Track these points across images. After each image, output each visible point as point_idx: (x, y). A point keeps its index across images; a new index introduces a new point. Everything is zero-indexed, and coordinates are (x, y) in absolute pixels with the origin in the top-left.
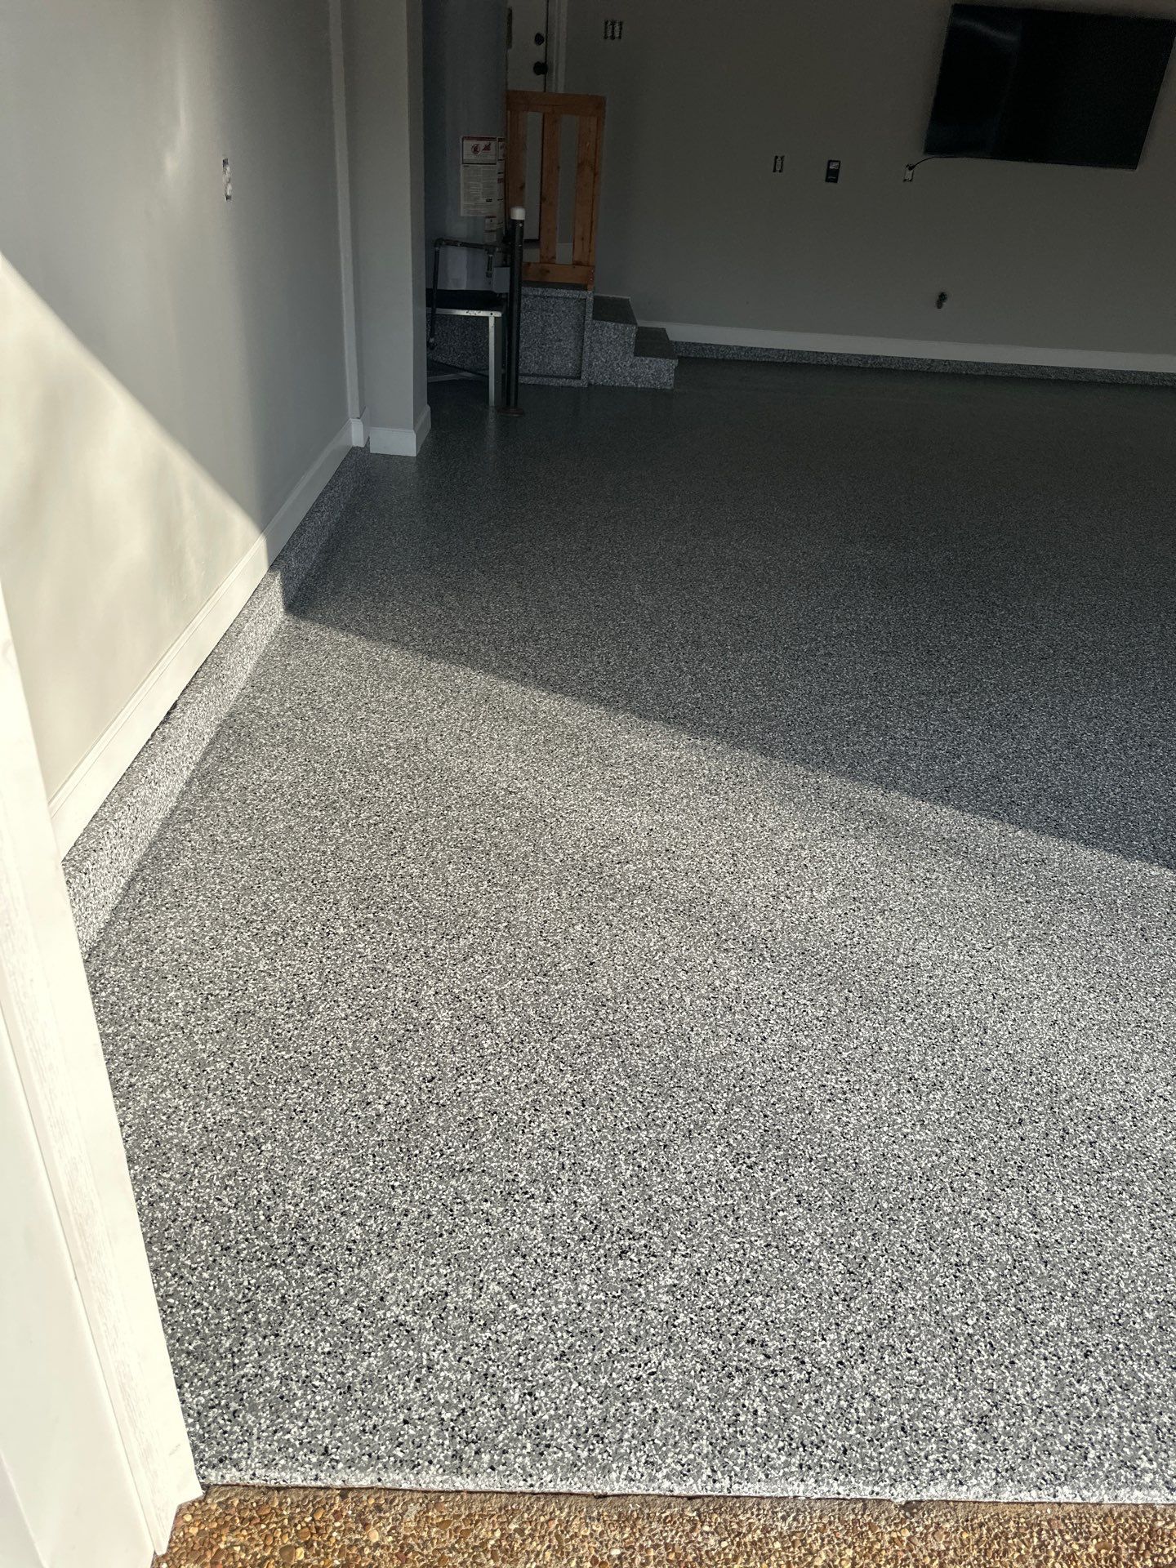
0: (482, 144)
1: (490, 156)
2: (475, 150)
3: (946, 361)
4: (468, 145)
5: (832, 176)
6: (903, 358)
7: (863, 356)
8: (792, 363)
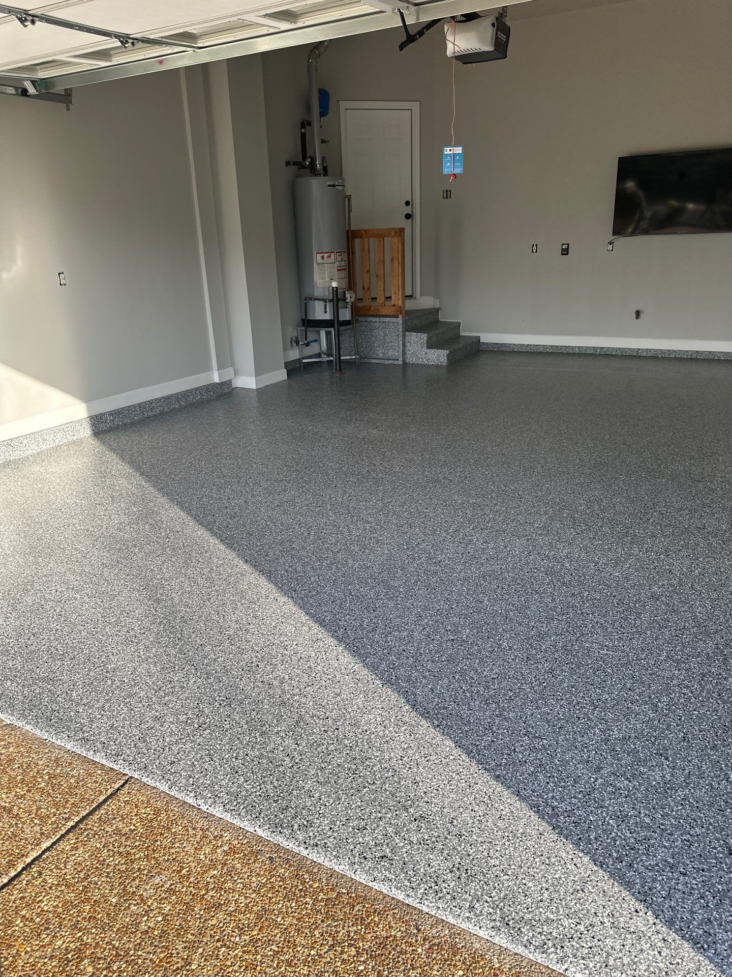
0: (326, 255)
1: (332, 260)
2: (323, 258)
3: (647, 350)
4: (319, 256)
5: (565, 252)
6: (619, 349)
7: (594, 348)
8: (552, 352)
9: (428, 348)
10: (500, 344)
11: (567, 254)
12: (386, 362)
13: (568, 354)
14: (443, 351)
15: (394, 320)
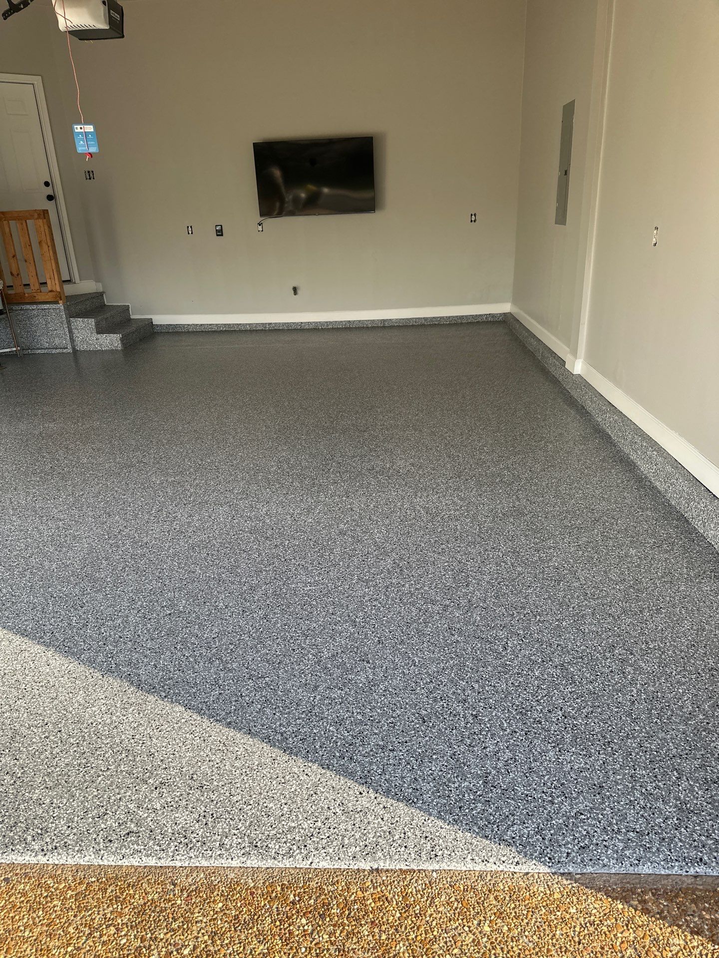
5: (220, 233)
9: (98, 333)
10: (174, 325)
11: (222, 235)
12: (54, 351)
13: (241, 331)
14: (115, 335)
15: (54, 306)
